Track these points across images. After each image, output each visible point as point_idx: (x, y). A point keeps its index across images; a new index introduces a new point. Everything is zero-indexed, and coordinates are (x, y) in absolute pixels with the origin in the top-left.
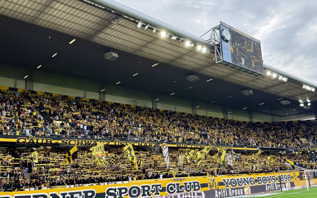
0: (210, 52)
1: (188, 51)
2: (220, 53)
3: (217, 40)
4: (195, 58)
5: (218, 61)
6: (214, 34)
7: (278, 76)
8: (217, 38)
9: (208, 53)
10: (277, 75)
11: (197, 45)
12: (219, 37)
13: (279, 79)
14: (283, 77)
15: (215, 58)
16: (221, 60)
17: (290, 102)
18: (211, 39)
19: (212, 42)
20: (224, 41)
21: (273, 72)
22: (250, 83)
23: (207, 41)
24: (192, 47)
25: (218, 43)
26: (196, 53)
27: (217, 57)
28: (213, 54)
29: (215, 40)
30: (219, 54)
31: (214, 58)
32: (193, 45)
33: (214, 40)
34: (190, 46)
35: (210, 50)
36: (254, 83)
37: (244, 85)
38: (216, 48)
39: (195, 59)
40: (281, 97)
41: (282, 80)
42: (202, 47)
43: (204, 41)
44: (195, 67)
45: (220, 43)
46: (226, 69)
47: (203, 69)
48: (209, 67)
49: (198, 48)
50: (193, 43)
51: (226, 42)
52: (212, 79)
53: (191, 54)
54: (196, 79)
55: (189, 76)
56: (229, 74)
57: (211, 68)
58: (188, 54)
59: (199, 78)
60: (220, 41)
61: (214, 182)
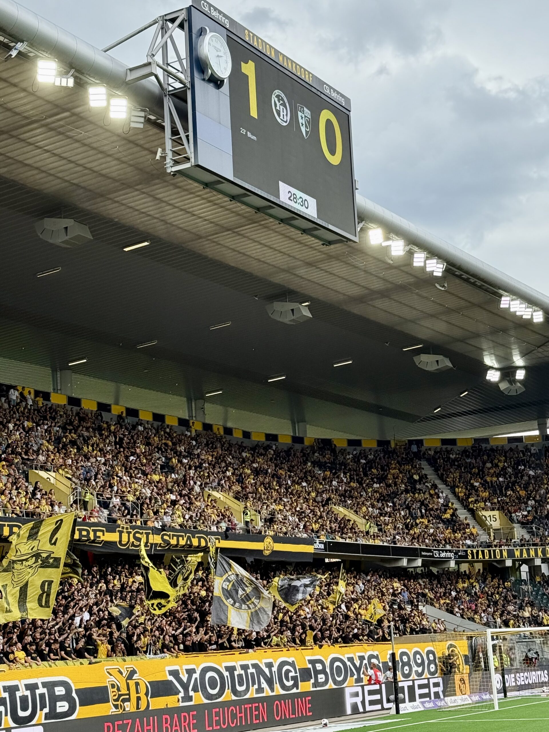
0: (142, 120)
1: (48, 107)
2: (186, 130)
3: (174, 71)
4: (77, 141)
5: (176, 162)
6: (165, 47)
7: (411, 253)
8: (177, 66)
9: (133, 125)
10: (407, 248)
11: (87, 83)
12: (184, 62)
13: (415, 264)
14: (427, 258)
15: (164, 150)
16: (188, 159)
17: (449, 364)
18: (149, 64)
19: (153, 78)
20: (204, 80)
21: (392, 235)
22: (302, 272)
23: (131, 70)
24: (67, 88)
25: (178, 85)
26: (82, 118)
27: (173, 147)
28: (155, 130)
29: (169, 74)
30: (182, 135)
31: (160, 150)
32: (71, 82)
33: (164, 70)
34: (58, 83)
35: (143, 114)
36: (315, 275)
37: (279, 279)
38: (168, 104)
39: (77, 145)
40: (418, 341)
41: (423, 269)
42: (110, 96)
43: (120, 70)
44: (75, 181)
45: (189, 85)
46: (210, 201)
47: (111, 196)
48: (137, 190)
49: (91, 97)
50: (73, 71)
51: (212, 84)
52: (146, 244)
53: (61, 123)
54: (78, 237)
55: (46, 219)
56: (217, 228)
57: (144, 193)
58: (49, 120)
59: (91, 232)
60: (189, 80)
61: (132, 683)
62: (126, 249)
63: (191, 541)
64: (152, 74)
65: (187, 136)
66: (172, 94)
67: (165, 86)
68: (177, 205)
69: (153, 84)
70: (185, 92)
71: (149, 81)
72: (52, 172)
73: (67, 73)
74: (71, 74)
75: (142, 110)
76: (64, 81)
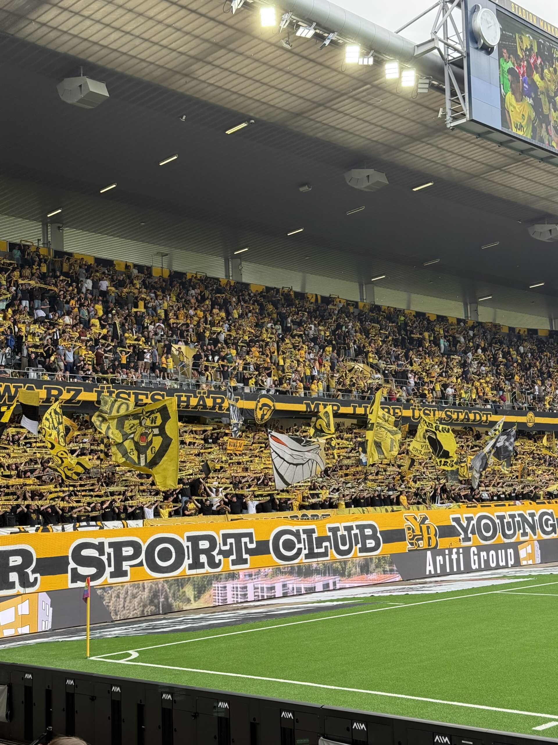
0: (427, 86)
1: (354, 82)
2: (462, 91)
3: (452, 44)
4: (376, 107)
5: (455, 119)
8: (455, 39)
9: (420, 91)
11: (383, 60)
12: (461, 36)
15: (444, 109)
16: (464, 115)
18: (433, 40)
19: (436, 51)
20: (477, 48)
23: (418, 46)
24: (368, 66)
25: (456, 55)
26: (380, 89)
27: (452, 106)
28: (438, 93)
29: (449, 46)
30: (459, 96)
31: (441, 109)
32: (371, 61)
33: (445, 44)
34: (361, 63)
35: (427, 81)
38: (448, 71)
39: (376, 110)
42: (402, 69)
43: (409, 48)
44: (375, 139)
45: (465, 55)
46: (482, 147)
47: (402, 149)
48: (423, 142)
49: (387, 72)
50: (372, 52)
51: (483, 52)
52: (430, 184)
53: (364, 94)
54: (378, 182)
55: (353, 170)
56: (489, 168)
57: (428, 144)
58: (354, 93)
59: (387, 178)
60: (465, 49)
61: (424, 527)
62: (415, 190)
63: (468, 416)
64: (434, 48)
65: (464, 97)
66: (451, 63)
67: (446, 57)
68: (455, 152)
69: (436, 56)
70: (461, 60)
71: (433, 54)
72: (357, 133)
73: (367, 54)
74: (371, 54)
75: (427, 78)
76: (366, 60)
